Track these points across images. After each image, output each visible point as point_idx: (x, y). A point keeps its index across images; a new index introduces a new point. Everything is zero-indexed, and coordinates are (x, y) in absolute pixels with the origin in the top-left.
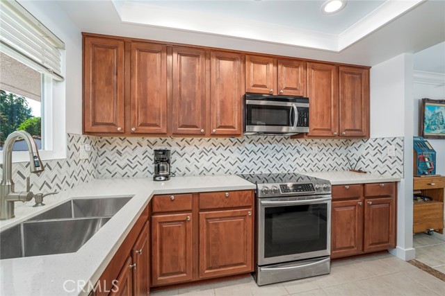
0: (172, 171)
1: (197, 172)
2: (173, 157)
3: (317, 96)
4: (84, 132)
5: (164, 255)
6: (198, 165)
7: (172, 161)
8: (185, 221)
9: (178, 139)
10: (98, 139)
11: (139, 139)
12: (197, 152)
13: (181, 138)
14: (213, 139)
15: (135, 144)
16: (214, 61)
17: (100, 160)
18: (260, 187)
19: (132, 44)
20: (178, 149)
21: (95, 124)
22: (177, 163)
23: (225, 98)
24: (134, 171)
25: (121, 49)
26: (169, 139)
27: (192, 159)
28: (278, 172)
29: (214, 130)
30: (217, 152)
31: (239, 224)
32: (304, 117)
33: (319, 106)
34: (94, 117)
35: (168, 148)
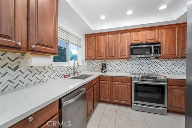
0: (107, 70)
1: (115, 71)
2: (107, 66)
3: (166, 41)
4: (85, 59)
5: (103, 92)
6: (116, 69)
7: (107, 67)
8: (108, 84)
9: (109, 60)
10: (88, 60)
11: (98, 60)
12: (115, 64)
13: (110, 60)
14: (121, 60)
15: (97, 62)
16: (119, 34)
17: (89, 66)
18: (133, 76)
19: (96, 35)
20: (109, 63)
21: (88, 57)
22: (109, 68)
23: (123, 46)
24: (97, 70)
25: (93, 37)
26: (106, 60)
27: (113, 67)
28: (149, 73)
29: (119, 57)
30: (122, 64)
31: (125, 87)
32: (158, 50)
33: (167, 45)
34: (87, 55)
35: (106, 63)
